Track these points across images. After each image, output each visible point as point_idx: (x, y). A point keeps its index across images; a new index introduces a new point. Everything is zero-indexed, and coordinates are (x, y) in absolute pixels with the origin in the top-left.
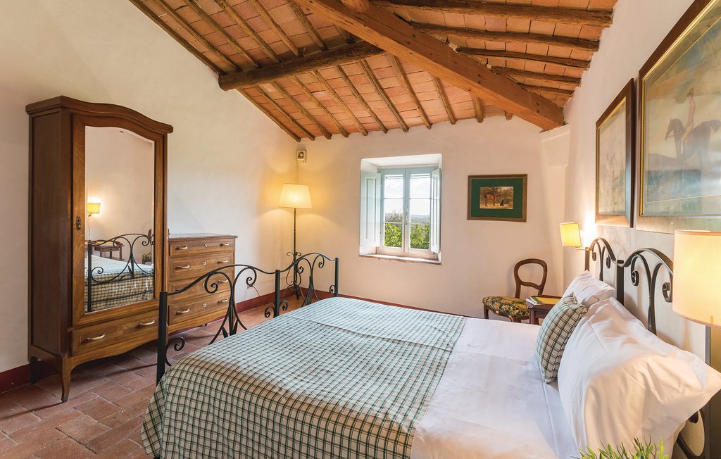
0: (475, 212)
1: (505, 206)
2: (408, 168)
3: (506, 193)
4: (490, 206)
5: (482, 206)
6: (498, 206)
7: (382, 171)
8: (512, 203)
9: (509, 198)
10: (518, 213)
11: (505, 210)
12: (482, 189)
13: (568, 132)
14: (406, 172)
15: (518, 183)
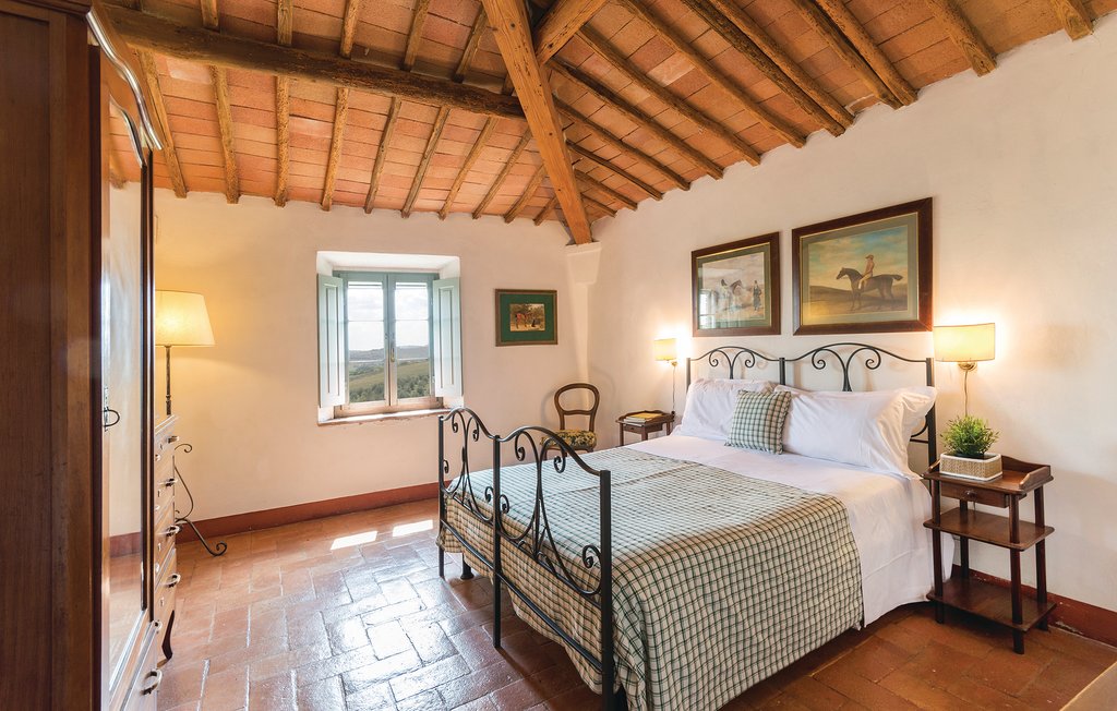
0: (505, 337)
1: (537, 326)
2: (391, 273)
3: (537, 312)
4: (521, 328)
5: (513, 328)
6: (529, 327)
7: (344, 275)
8: (543, 323)
9: (540, 317)
10: (549, 336)
11: (537, 332)
12: (512, 306)
13: (599, 249)
14: (389, 279)
15: (549, 298)
